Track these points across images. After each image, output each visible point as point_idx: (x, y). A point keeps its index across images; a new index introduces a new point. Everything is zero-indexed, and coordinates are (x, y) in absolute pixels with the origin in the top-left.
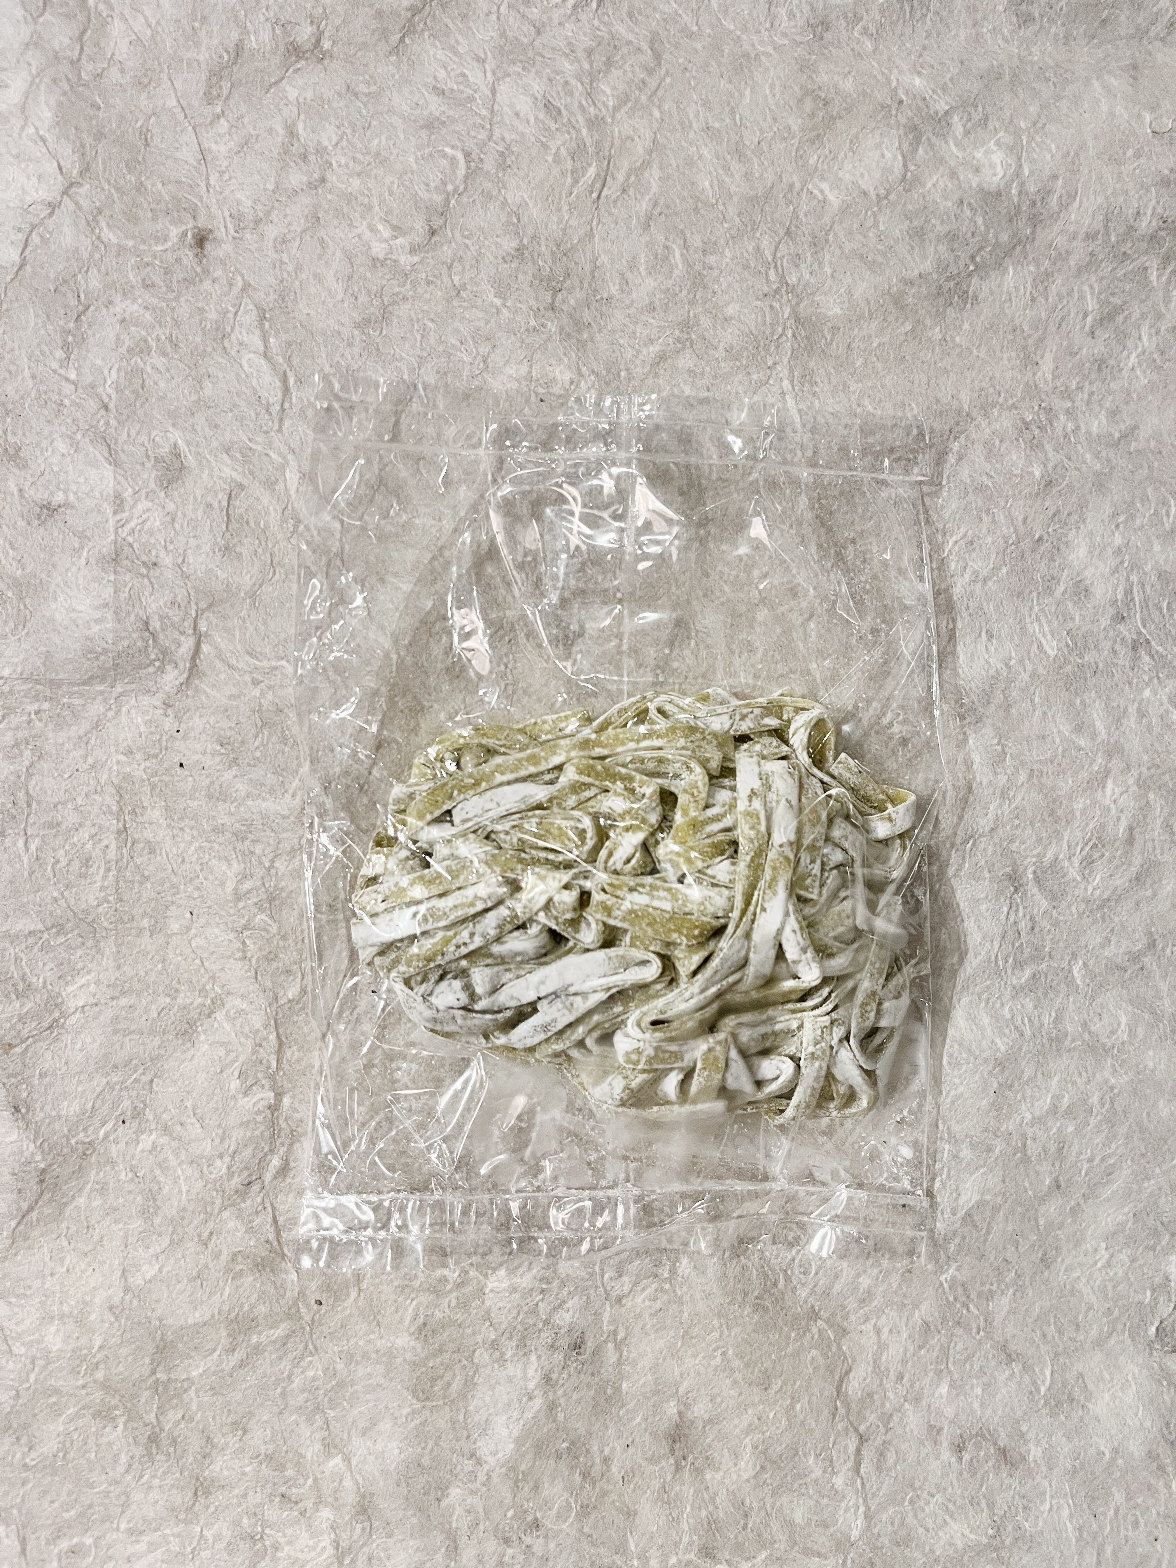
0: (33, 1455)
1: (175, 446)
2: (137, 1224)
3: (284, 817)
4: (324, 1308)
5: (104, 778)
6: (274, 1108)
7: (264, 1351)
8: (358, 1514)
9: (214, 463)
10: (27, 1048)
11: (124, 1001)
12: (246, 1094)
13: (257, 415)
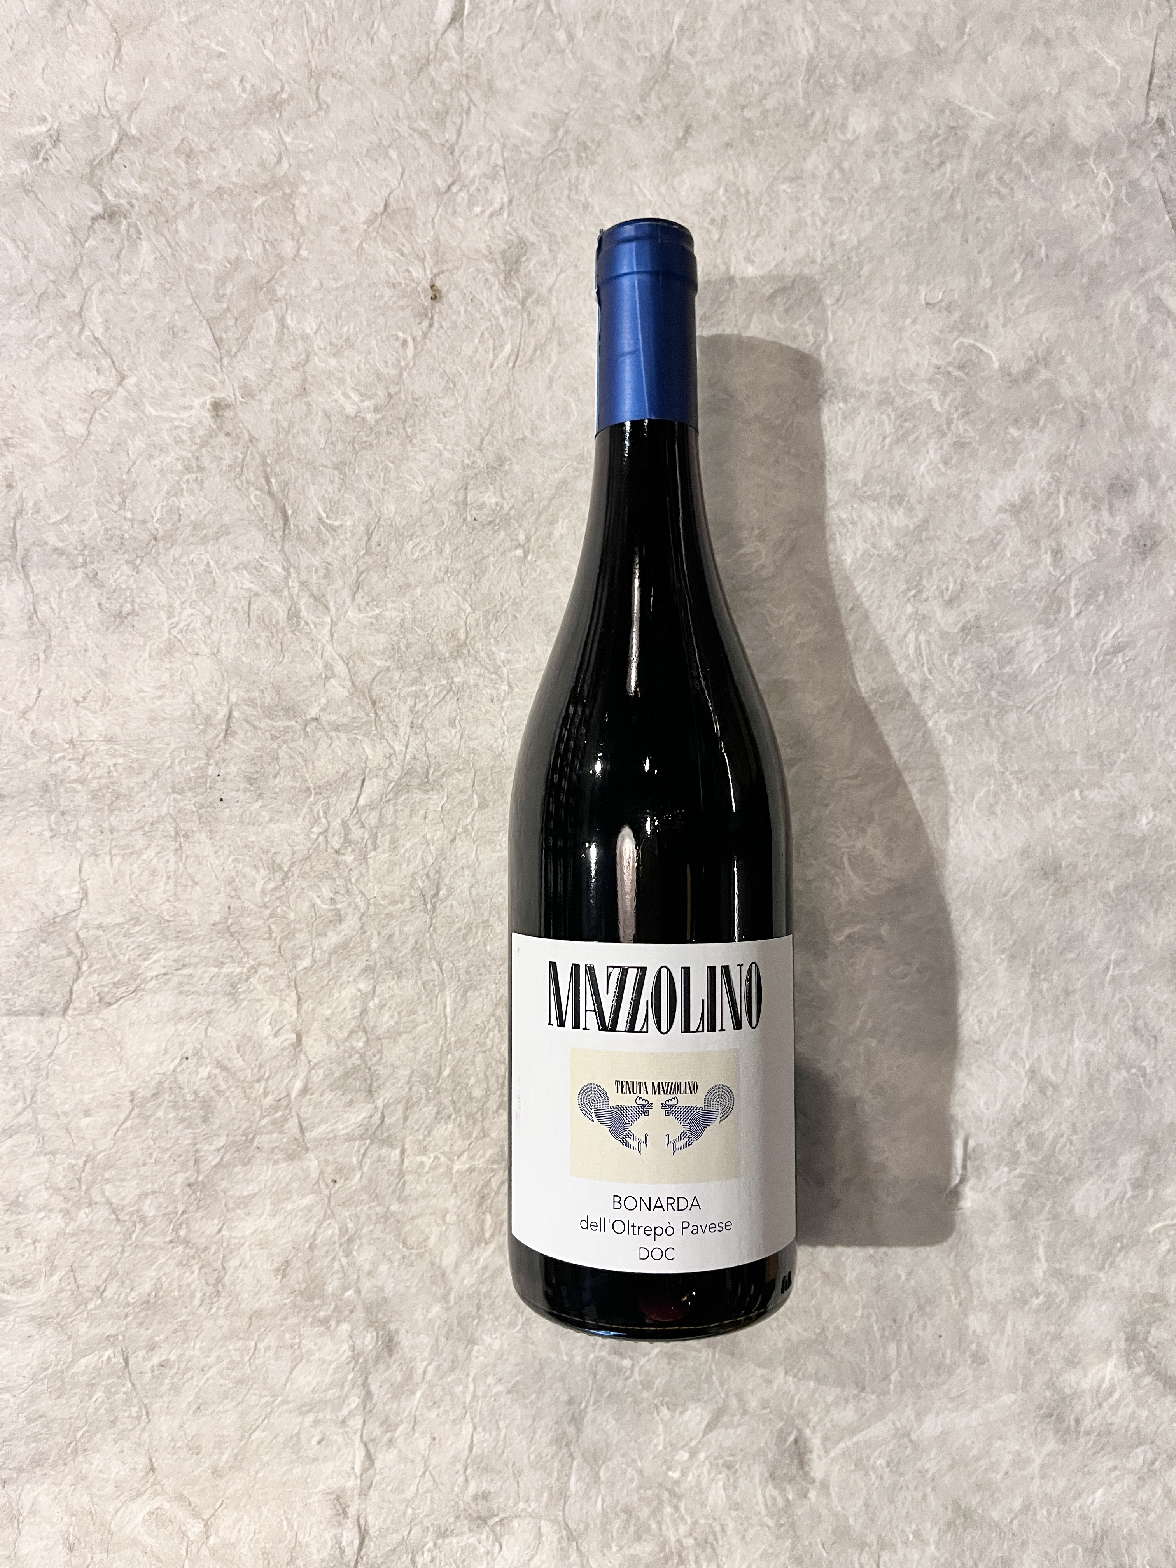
5: (164, 811)
12: (276, 1035)
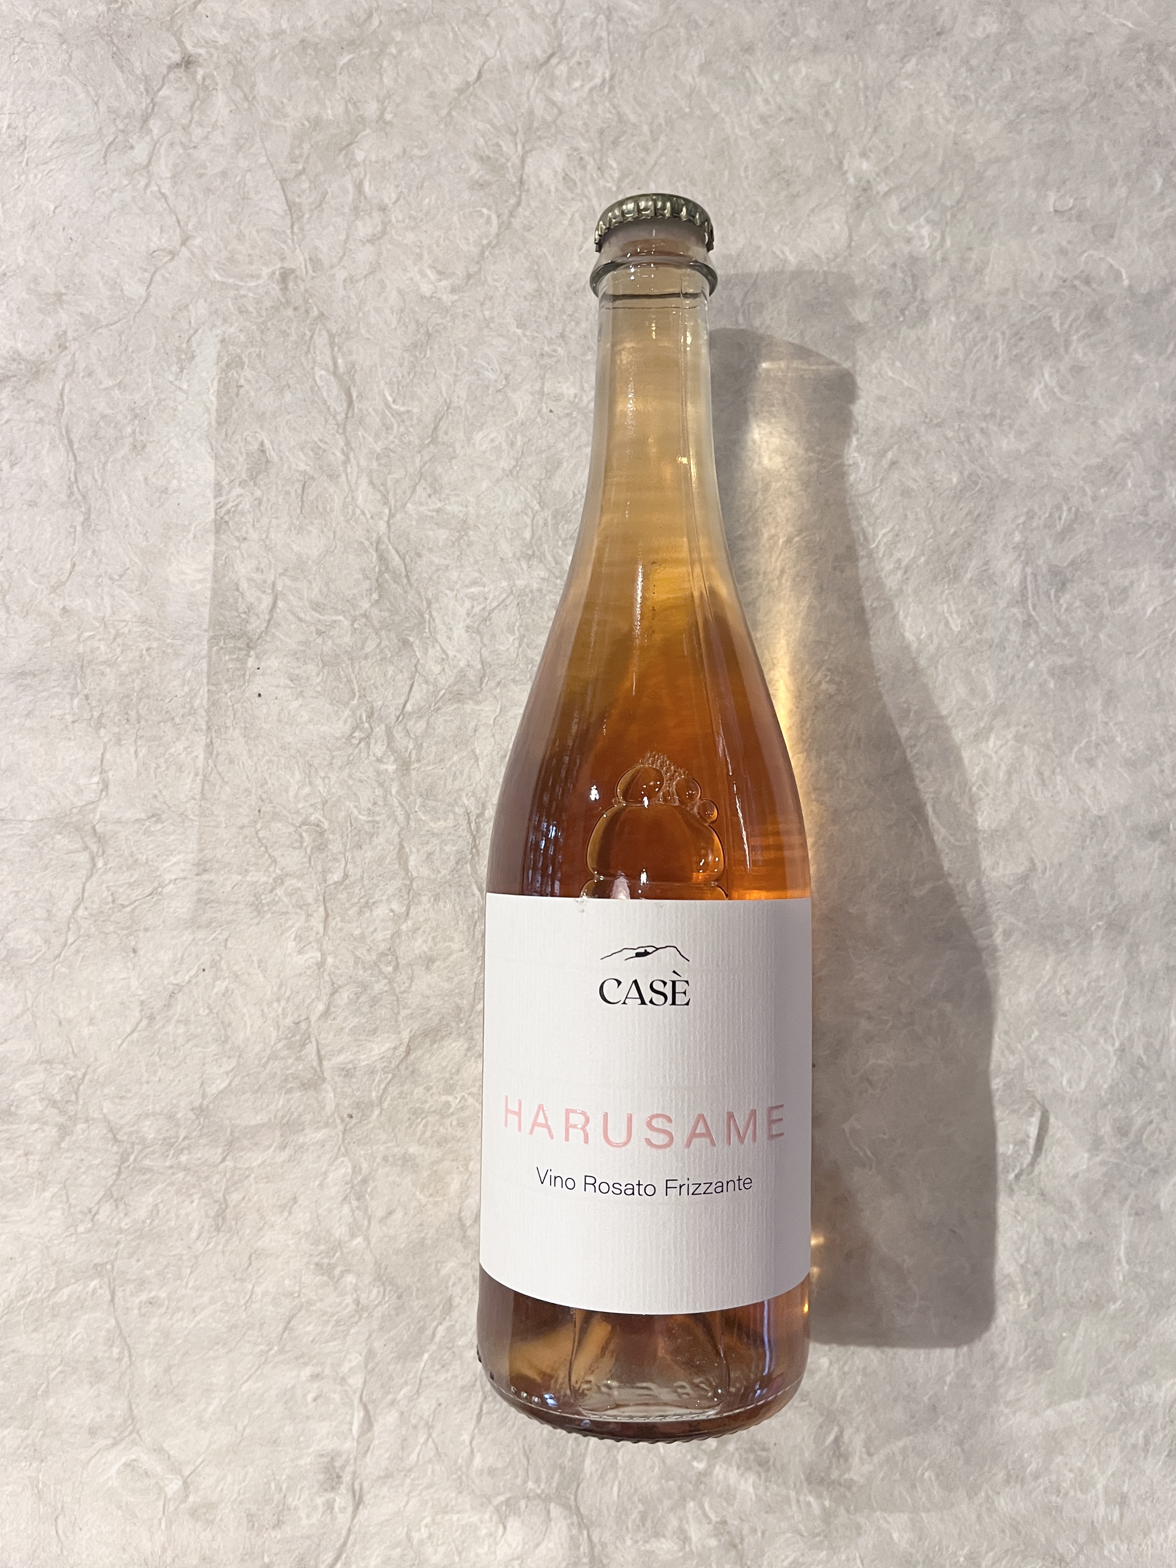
0: (127, 1220)
1: (262, 444)
2: (213, 1048)
3: (337, 739)
4: (354, 1121)
6: (321, 964)
7: (307, 1150)
8: (374, 1280)
9: (292, 459)
10: (134, 909)
11: (206, 877)
13: (326, 421)
